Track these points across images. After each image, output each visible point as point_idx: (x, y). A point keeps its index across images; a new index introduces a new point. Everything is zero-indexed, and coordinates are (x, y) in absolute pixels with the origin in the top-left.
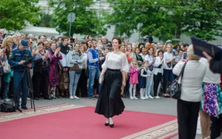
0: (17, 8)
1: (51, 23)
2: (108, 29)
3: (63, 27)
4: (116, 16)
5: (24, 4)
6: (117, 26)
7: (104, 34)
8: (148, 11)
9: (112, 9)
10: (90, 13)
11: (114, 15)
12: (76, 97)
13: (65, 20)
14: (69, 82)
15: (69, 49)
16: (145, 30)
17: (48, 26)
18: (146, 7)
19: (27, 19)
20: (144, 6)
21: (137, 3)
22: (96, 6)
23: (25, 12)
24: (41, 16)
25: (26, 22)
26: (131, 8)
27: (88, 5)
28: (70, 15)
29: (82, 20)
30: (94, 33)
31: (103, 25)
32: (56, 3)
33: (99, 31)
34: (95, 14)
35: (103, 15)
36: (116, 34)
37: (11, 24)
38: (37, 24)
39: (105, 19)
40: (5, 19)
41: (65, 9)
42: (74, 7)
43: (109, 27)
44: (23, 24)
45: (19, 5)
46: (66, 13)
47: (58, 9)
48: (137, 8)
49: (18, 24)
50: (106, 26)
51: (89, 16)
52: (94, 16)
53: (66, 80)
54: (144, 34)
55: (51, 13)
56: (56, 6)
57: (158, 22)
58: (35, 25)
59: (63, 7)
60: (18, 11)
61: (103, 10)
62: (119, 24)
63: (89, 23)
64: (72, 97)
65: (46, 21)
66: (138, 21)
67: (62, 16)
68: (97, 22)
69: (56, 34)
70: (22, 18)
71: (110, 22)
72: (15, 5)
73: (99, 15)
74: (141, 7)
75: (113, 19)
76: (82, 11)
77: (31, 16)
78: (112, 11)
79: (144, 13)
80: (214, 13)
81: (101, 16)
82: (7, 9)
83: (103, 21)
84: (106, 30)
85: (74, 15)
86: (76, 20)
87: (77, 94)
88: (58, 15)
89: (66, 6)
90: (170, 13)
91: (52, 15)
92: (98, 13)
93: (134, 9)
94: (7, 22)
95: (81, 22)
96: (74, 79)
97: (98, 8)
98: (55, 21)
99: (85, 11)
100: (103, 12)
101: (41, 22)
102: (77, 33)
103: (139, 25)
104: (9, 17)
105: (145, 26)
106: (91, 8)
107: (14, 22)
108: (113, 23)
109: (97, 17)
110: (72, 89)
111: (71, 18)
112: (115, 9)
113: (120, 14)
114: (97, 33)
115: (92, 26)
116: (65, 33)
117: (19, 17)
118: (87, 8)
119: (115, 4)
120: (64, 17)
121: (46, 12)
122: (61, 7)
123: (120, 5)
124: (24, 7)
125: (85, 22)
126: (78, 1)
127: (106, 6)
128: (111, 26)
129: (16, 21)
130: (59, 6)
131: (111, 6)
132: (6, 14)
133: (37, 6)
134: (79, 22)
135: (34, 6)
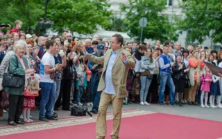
0: (90, 12)
1: (122, 28)
2: (180, 35)
3: (134, 32)
4: (188, 22)
5: (96, 8)
6: (189, 32)
7: (175, 39)
8: (221, 17)
9: (184, 15)
10: (162, 18)
11: (186, 20)
12: (146, 103)
13: (136, 25)
14: (140, 88)
16: (218, 36)
18: (220, 13)
19: (99, 23)
20: (217, 13)
21: (210, 9)
23: (97, 15)
24: (113, 20)
25: (98, 26)
26: (204, 15)
27: (160, 10)
28: (141, 20)
29: (154, 25)
30: (166, 38)
31: (175, 30)
32: (128, 8)
33: (171, 37)
34: (167, 19)
35: (175, 20)
36: (188, 40)
37: (83, 28)
38: (109, 28)
39: (177, 24)
40: (77, 22)
41: (137, 13)
42: (146, 12)
43: (181, 33)
44: (94, 27)
45: (92, 8)
46: (138, 17)
47: (130, 14)
48: (209, 14)
49: (90, 28)
50: (177, 32)
51: (161, 21)
52: (166, 21)
55: (123, 17)
56: (128, 10)
58: (106, 29)
59: (135, 12)
60: (91, 15)
61: (176, 15)
62: (191, 29)
63: (161, 28)
64: (142, 103)
65: (118, 26)
66: (211, 28)
67: (133, 21)
68: (169, 27)
69: (127, 39)
70: (94, 22)
71: (182, 28)
72: (87, 9)
73: (171, 21)
74: (214, 13)
75: (185, 24)
76: (154, 16)
77: (103, 20)
78: (184, 17)
79: (217, 19)
81: (173, 21)
82: (79, 12)
83: (175, 26)
84: (178, 36)
85: (146, 20)
86: (147, 25)
88: (129, 19)
89: (138, 11)
91: (124, 19)
92: (170, 19)
93: (207, 15)
94: (79, 25)
95: (153, 27)
96: (146, 84)
97: (171, 13)
98: (127, 25)
99: (157, 16)
100: (176, 18)
101: (113, 26)
102: (148, 38)
103: (212, 32)
104: (82, 21)
105: (217, 32)
106: (163, 13)
107: (85, 26)
108: (185, 28)
109: (168, 23)
110: (143, 95)
111: (143, 23)
112: (188, 15)
113: (192, 20)
114: (169, 38)
115: (164, 32)
116: (136, 37)
117: (91, 21)
118: (159, 13)
119: (188, 9)
120: (135, 22)
121: (118, 16)
122: (133, 12)
123: (192, 10)
124: (96, 11)
125: (157, 27)
126: (150, 6)
127: (178, 12)
128: (183, 32)
129: (88, 25)
130: (131, 11)
131: (183, 12)
132: (79, 17)
133: (109, 10)
134: (150, 27)
135: (106, 10)
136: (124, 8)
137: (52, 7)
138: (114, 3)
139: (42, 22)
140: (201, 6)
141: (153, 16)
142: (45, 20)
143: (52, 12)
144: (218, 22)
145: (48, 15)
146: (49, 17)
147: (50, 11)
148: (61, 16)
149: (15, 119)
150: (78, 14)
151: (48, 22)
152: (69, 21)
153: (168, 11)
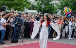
0: (22, 2)
3: (40, 10)
4: (62, 6)
7: (56, 13)
8: (74, 4)
9: (60, 3)
10: (51, 4)
11: (60, 5)
15: (39, 19)
17: (34, 10)
19: (26, 7)
20: (73, 2)
21: (70, 1)
22: (53, 2)
24: (31, 5)
25: (25, 8)
26: (67, 3)
29: (48, 7)
30: (53, 13)
31: (56, 9)
32: (38, 0)
33: (55, 12)
34: (53, 5)
38: (29, 9)
39: (57, 7)
40: (17, 6)
41: (41, 3)
42: (45, 2)
43: (59, 10)
44: (24, 8)
47: (38, 3)
48: (70, 3)
50: (57, 10)
51: (51, 6)
52: (53, 6)
58: (28, 9)
61: (57, 3)
63: (51, 8)
65: (33, 8)
67: (40, 6)
68: (54, 8)
69: (37, 13)
70: (23, 6)
71: (59, 8)
73: (55, 6)
74: (71, 3)
75: (60, 7)
76: (48, 3)
81: (56, 6)
82: (17, 2)
83: (56, 8)
88: (38, 5)
89: (42, 2)
92: (54, 5)
93: (69, 3)
94: (17, 8)
95: (48, 8)
97: (55, 3)
98: (37, 7)
99: (49, 4)
100: (56, 4)
102: (46, 13)
106: (52, 2)
107: (20, 8)
109: (54, 6)
112: (61, 3)
114: (54, 13)
115: (52, 10)
117: (22, 6)
118: (50, 2)
119: (61, 1)
122: (40, 2)
123: (63, 1)
124: (24, 2)
125: (49, 8)
128: (60, 10)
129: (21, 7)
130: (39, 2)
131: (59, 2)
134: (46, 8)
135: (28, 1)
139: (3, 6)
142: (4, 5)
144: (73, 6)
145: (5, 3)
146: (5, 4)
147: (6, 2)
148: (10, 4)
150: (17, 3)
151: (5, 6)
152: (13, 6)
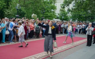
1: (59, 18)
13: (61, 18)
14: (63, 30)
18: (79, 15)
36: (72, 21)
37: (50, 19)
46: (62, 16)
53: (62, 30)
54: (78, 21)
55: (59, 16)
57: (81, 18)
66: (77, 18)
72: (51, 15)
78: (71, 16)
80: (94, 16)
87: (64, 33)
90: (84, 16)
96: (64, 30)
101: (57, 18)
103: (77, 19)
105: (78, 19)
108: (72, 18)
110: (63, 32)
111: (63, 17)
113: (73, 16)
126: (64, 14)
127: (70, 15)
132: (50, 17)
133: (56, 15)
136: (59, 14)
137: (44, 15)
138: (57, 13)
140: (75, 13)
141: (65, 16)
143: (44, 16)
149: (38, 37)
153: (68, 15)
